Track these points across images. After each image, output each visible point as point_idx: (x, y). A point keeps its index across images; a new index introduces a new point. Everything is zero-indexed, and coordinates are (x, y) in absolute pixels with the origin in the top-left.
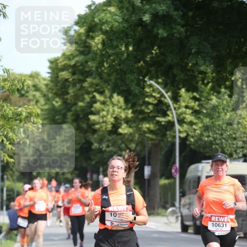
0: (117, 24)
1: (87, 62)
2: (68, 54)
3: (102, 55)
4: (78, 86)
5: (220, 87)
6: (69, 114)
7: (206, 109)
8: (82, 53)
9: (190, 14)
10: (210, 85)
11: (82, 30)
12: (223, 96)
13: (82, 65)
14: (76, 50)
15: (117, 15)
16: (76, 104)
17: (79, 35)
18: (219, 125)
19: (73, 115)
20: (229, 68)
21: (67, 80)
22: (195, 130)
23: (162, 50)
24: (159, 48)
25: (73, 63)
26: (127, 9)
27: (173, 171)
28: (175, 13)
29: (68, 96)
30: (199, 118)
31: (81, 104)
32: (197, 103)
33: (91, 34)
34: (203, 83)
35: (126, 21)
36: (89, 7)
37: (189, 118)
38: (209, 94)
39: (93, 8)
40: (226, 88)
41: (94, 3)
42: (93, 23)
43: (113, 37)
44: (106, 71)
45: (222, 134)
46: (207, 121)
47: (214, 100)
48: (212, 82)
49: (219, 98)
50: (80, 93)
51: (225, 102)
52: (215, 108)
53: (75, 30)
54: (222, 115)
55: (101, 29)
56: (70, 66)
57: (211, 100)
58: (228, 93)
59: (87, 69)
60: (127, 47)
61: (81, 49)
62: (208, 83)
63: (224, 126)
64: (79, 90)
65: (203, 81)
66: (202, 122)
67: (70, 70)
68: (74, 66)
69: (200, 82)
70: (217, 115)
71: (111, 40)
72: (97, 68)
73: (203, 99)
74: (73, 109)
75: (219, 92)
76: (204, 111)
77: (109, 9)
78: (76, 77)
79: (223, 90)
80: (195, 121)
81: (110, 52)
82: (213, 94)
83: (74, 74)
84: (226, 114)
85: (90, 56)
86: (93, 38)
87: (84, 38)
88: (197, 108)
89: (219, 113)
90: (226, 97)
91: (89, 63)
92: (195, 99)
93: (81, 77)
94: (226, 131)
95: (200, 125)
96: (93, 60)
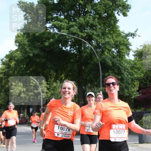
0: (20, 57)
1: (9, 71)
2: (2, 68)
3: (14, 69)
4: (6, 80)
5: (57, 80)
6: (3, 90)
7: (52, 87)
8: (7, 68)
9: (46, 54)
10: (53, 79)
11: (7, 60)
12: (58, 83)
13: (7, 72)
14: (5, 67)
15: (20, 54)
16: (5, 86)
17: (7, 62)
18: (56, 93)
19: (4, 90)
20: (60, 73)
21: (2, 78)
22: (48, 95)
23: (36, 67)
24: (35, 66)
25: (4, 71)
26: (23, 52)
27: (40, 110)
28: (41, 53)
29: (3, 83)
30: (49, 91)
31: (7, 86)
32: (49, 85)
33: (10, 61)
34: (51, 78)
35: (23, 56)
36: (10, 52)
37: (46, 91)
38: (53, 82)
39: (11, 52)
40: (59, 80)
41: (11, 51)
42: (11, 57)
43: (19, 62)
44: (16, 74)
45: (57, 97)
46: (52, 92)
47: (55, 84)
48: (54, 78)
49: (56, 84)
50: (7, 82)
51: (58, 85)
52: (55, 87)
53: (5, 60)
54: (58, 90)
55: (14, 60)
56: (3, 73)
57: (54, 84)
58: (60, 82)
59: (9, 74)
60: (23, 66)
61: (7, 67)
62: (52, 78)
63: (58, 94)
64: (6, 81)
65: (50, 77)
66: (50, 92)
67: (3, 74)
68: (5, 73)
69: (50, 78)
70: (56, 90)
71: (18, 63)
72: (13, 73)
73: (51, 84)
74: (4, 88)
75: (56, 82)
76: (51, 88)
77: (17, 52)
78: (5, 76)
79: (58, 81)
80: (48, 92)
81: (18, 67)
82: (54, 82)
83: (4, 75)
84: (59, 89)
85: (10, 69)
86: (11, 62)
87: (8, 63)
88: (49, 87)
89: (56, 89)
90: (59, 83)
91: (10, 71)
92: (48, 84)
93: (7, 77)
94: (59, 95)
95: (50, 93)
96: (11, 70)
